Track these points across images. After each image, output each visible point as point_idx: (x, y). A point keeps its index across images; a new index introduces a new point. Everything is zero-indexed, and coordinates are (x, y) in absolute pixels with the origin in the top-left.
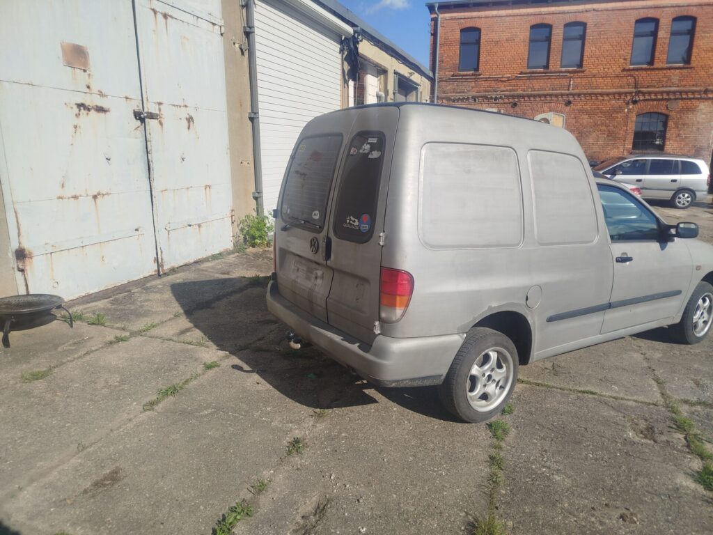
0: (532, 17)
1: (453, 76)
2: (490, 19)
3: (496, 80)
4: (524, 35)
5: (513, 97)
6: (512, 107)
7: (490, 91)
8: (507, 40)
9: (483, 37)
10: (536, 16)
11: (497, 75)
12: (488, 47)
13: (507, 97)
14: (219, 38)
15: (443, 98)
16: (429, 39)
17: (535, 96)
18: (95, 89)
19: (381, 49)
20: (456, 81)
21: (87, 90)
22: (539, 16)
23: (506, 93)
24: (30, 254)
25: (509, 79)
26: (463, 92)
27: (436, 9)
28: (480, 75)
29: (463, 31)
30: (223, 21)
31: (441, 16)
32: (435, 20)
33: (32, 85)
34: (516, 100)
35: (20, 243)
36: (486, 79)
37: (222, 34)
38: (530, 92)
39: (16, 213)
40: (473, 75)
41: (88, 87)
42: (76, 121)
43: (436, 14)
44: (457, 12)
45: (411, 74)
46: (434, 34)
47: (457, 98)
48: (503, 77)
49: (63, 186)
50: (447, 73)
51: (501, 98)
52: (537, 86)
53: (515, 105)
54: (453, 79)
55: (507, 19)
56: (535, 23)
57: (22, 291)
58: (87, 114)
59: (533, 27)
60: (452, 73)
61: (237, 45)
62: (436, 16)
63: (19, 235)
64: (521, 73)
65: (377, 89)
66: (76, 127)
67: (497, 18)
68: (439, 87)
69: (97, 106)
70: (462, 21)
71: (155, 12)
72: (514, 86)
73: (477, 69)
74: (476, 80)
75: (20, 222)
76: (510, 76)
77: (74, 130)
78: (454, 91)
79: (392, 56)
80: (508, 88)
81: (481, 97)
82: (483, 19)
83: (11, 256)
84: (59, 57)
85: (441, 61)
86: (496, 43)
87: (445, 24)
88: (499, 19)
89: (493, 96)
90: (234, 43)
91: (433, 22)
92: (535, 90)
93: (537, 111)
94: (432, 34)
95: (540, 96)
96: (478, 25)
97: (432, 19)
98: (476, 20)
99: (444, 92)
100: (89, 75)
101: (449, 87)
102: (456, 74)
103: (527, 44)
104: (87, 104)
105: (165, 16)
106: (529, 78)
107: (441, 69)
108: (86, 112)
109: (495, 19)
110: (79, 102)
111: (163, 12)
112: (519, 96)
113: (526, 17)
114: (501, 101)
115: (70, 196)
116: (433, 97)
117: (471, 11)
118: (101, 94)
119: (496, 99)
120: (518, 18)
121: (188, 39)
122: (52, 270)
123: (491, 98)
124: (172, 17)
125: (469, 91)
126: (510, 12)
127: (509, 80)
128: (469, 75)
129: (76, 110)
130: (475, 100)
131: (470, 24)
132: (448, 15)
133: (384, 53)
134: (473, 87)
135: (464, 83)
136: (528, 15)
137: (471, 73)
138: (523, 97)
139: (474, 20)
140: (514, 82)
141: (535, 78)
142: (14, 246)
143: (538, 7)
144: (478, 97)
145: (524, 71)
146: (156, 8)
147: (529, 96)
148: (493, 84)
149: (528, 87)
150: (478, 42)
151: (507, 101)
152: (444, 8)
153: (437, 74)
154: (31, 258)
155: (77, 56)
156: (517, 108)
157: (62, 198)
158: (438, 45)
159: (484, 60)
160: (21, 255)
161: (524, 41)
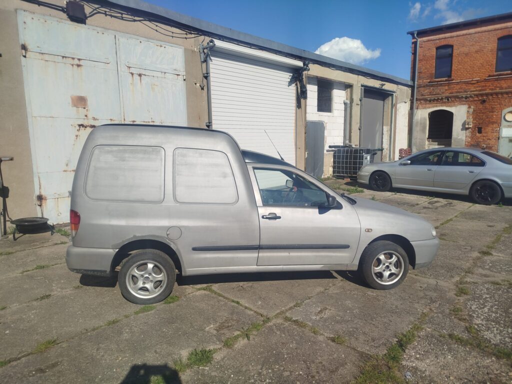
0: (499, 31)
1: (429, 82)
2: (461, 37)
3: (467, 83)
4: (493, 45)
5: (482, 95)
6: (481, 103)
7: (461, 92)
8: (477, 52)
9: (455, 51)
10: (503, 30)
11: (466, 79)
12: (460, 58)
13: (477, 95)
14: (182, 82)
15: (421, 100)
16: (410, 57)
17: (502, 94)
18: (90, 116)
19: (344, 71)
20: (432, 86)
21: (86, 118)
22: (505, 30)
23: (476, 92)
24: (45, 198)
25: (478, 81)
26: (438, 94)
27: (415, 35)
28: (452, 80)
29: (437, 48)
30: (185, 73)
31: (419, 40)
32: (415, 43)
33: (53, 117)
34: (485, 97)
35: (40, 192)
36: (458, 83)
37: (185, 80)
38: (498, 90)
39: (39, 178)
40: (446, 81)
41: (86, 116)
42: (77, 133)
43: (416, 39)
44: (433, 35)
45: (383, 85)
46: (414, 54)
47: (433, 99)
48: (472, 81)
49: (67, 165)
50: (425, 81)
51: (471, 97)
52: (505, 85)
53: (484, 102)
54: (431, 85)
55: (477, 35)
56: (502, 35)
57: (40, 215)
58: (85, 129)
59: (499, 39)
60: (429, 81)
61: (198, 85)
62: (415, 40)
63: (40, 188)
64: (490, 76)
65: (345, 99)
66: (77, 136)
67: (467, 36)
68: (418, 91)
69: (91, 125)
70: (437, 41)
71: (132, 74)
72: (483, 86)
73: (450, 76)
74: (449, 84)
75: (41, 182)
76: (479, 79)
77: (76, 137)
78: (431, 94)
79: (358, 75)
80: (478, 89)
81: (453, 97)
82: (455, 38)
83: (35, 198)
84: (69, 103)
85: (420, 73)
86: (467, 55)
87: (423, 46)
88: (469, 36)
89: (464, 96)
90: (196, 84)
91: (413, 45)
92: (503, 89)
93: (505, 105)
94: (413, 54)
95: (507, 93)
96: (451, 43)
97: (413, 43)
98: (449, 39)
99: (422, 95)
100: (87, 110)
101: (426, 91)
102: (432, 80)
103: (495, 53)
104: (84, 124)
105: (140, 75)
106: (497, 80)
107: (419, 78)
108: (84, 128)
109: (465, 37)
110: (80, 124)
111: (139, 73)
112: (487, 95)
113: (493, 32)
114: (471, 99)
115: (71, 170)
116: (413, 99)
117: (444, 33)
118: (94, 119)
119: (466, 98)
120: (486, 33)
121: (156, 85)
122: (58, 207)
123: (462, 97)
124: (145, 75)
125: (443, 93)
126: (479, 29)
127: (478, 83)
128: (443, 81)
129: (78, 128)
130: (448, 100)
131: (443, 43)
132: (425, 39)
133: (349, 74)
134: (446, 90)
135: (439, 88)
136: (495, 30)
137: (444, 79)
138: (492, 94)
139: (447, 39)
140: (483, 84)
141: (503, 79)
142: (37, 193)
143: (504, 23)
144: (450, 97)
145: (491, 74)
146: (133, 72)
147: (497, 94)
148: (464, 86)
149: (496, 87)
150: (451, 55)
151: (477, 99)
152: (422, 33)
153: (416, 82)
154: (46, 200)
155: (80, 101)
156: (487, 105)
157: (66, 171)
158: (417, 61)
159: (456, 69)
160: (40, 198)
161: (492, 51)
